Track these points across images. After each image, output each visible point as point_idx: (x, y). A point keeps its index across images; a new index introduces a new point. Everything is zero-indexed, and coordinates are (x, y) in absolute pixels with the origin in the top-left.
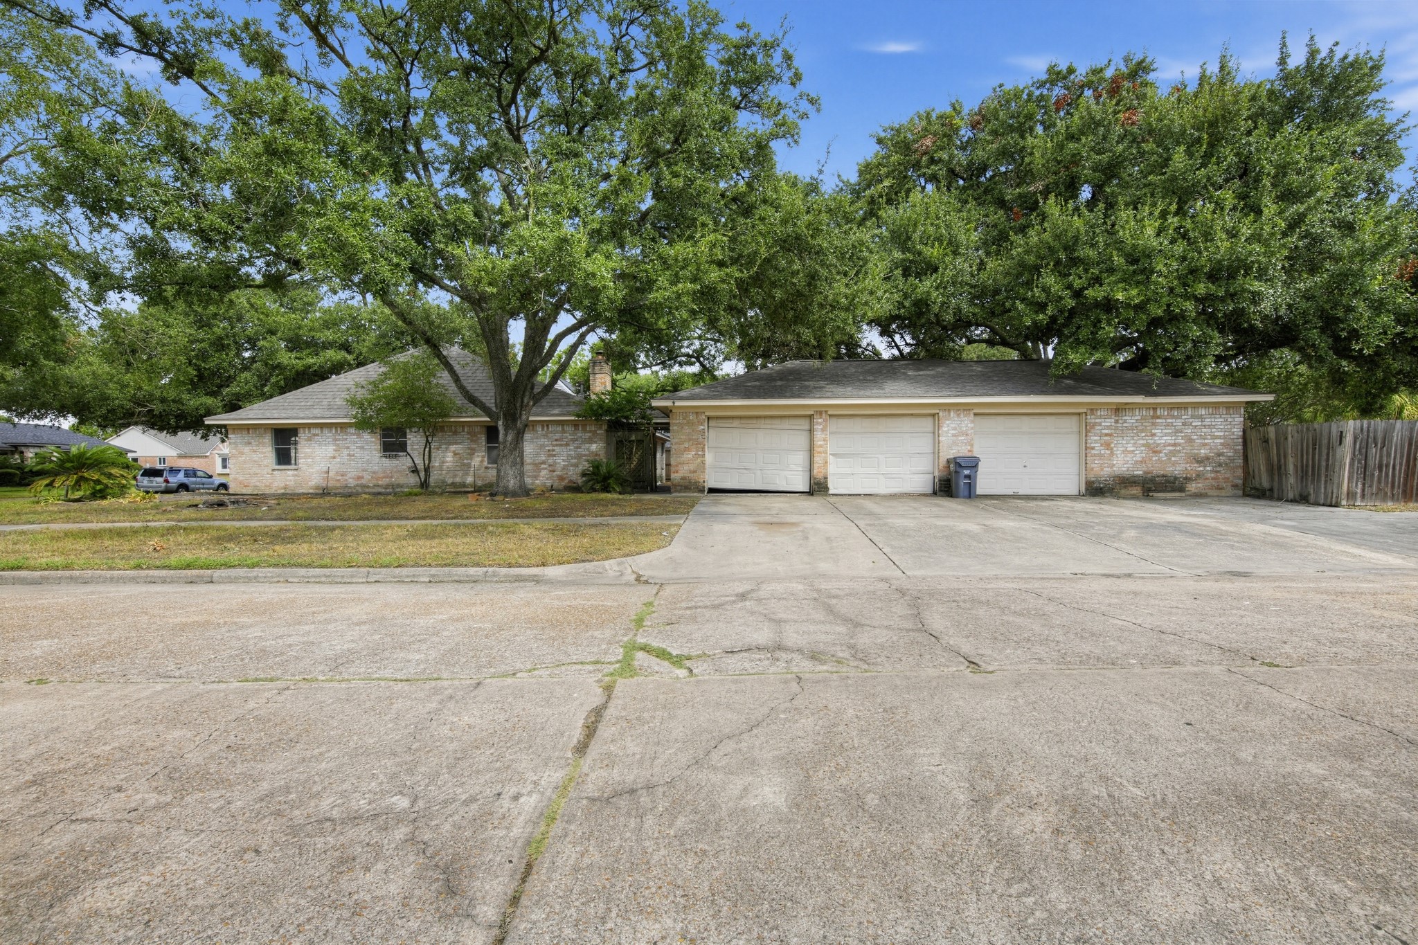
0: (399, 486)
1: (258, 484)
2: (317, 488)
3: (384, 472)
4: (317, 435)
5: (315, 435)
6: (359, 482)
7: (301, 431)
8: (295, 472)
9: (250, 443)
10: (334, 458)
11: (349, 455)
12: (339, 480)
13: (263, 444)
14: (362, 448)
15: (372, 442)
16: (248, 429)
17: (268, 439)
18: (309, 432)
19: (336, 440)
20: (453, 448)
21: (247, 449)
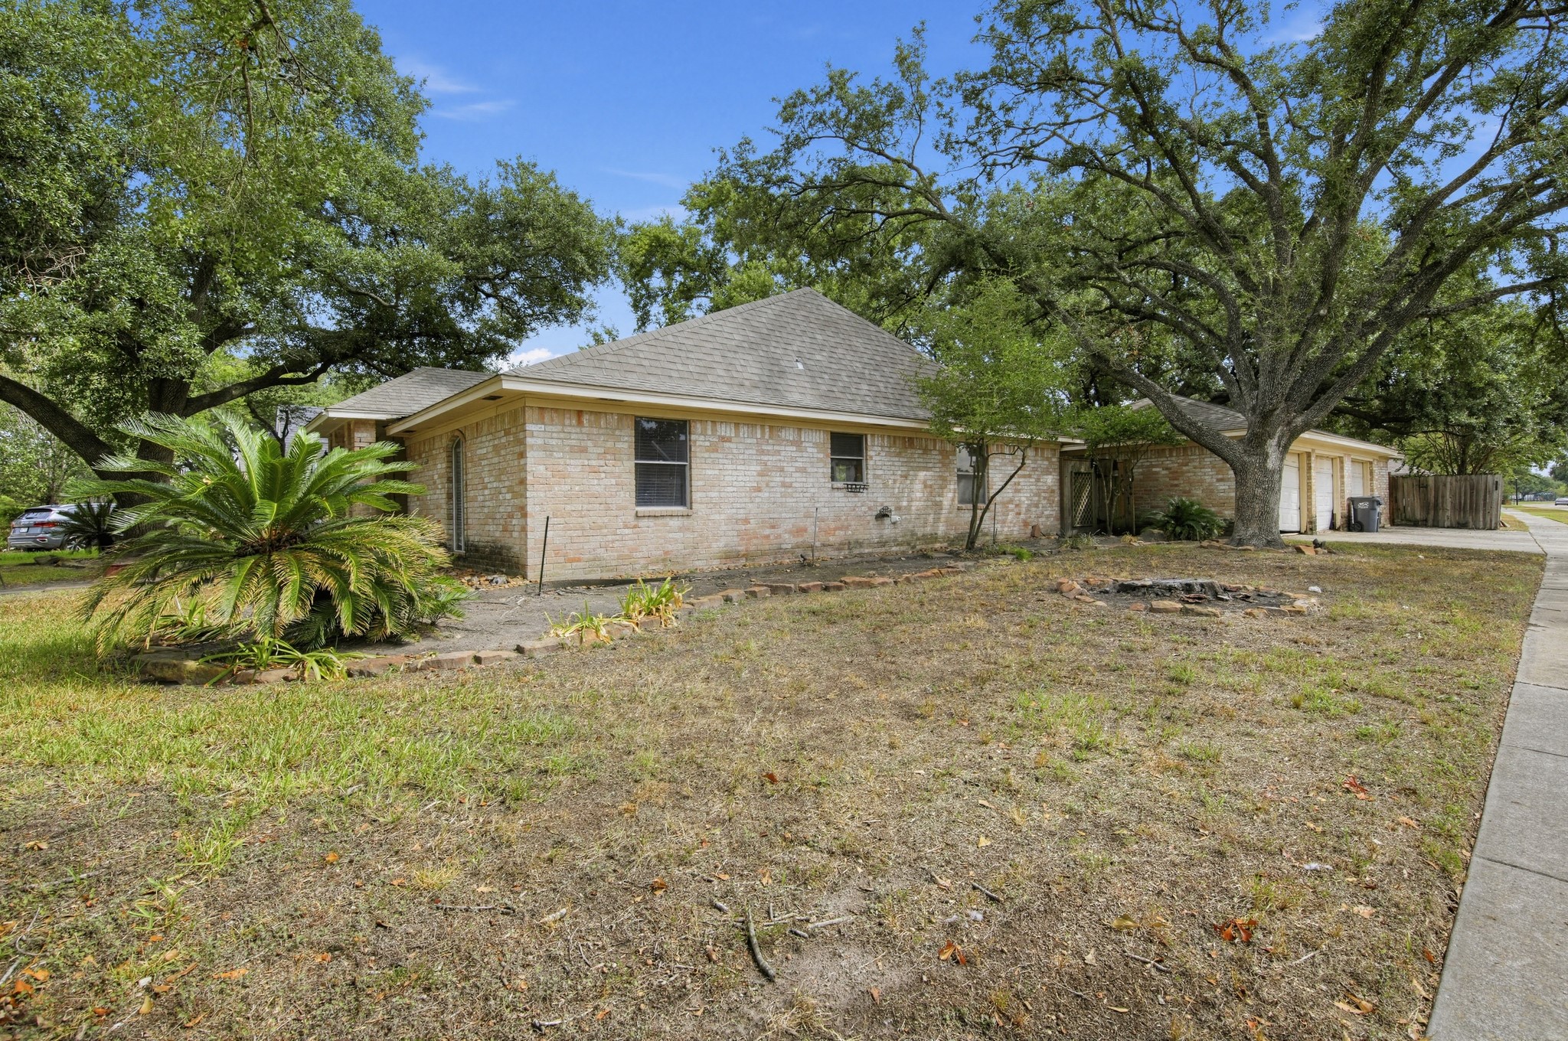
0: (859, 544)
1: (601, 552)
2: (728, 556)
3: (837, 518)
4: (729, 440)
5: (725, 439)
6: (800, 540)
7: (697, 428)
8: (686, 522)
9: (584, 450)
10: (759, 489)
11: (784, 485)
12: (767, 537)
13: (616, 455)
14: (803, 470)
15: (819, 460)
16: (580, 413)
17: (626, 441)
18: (714, 431)
19: (762, 452)
20: (922, 474)
21: (574, 466)
